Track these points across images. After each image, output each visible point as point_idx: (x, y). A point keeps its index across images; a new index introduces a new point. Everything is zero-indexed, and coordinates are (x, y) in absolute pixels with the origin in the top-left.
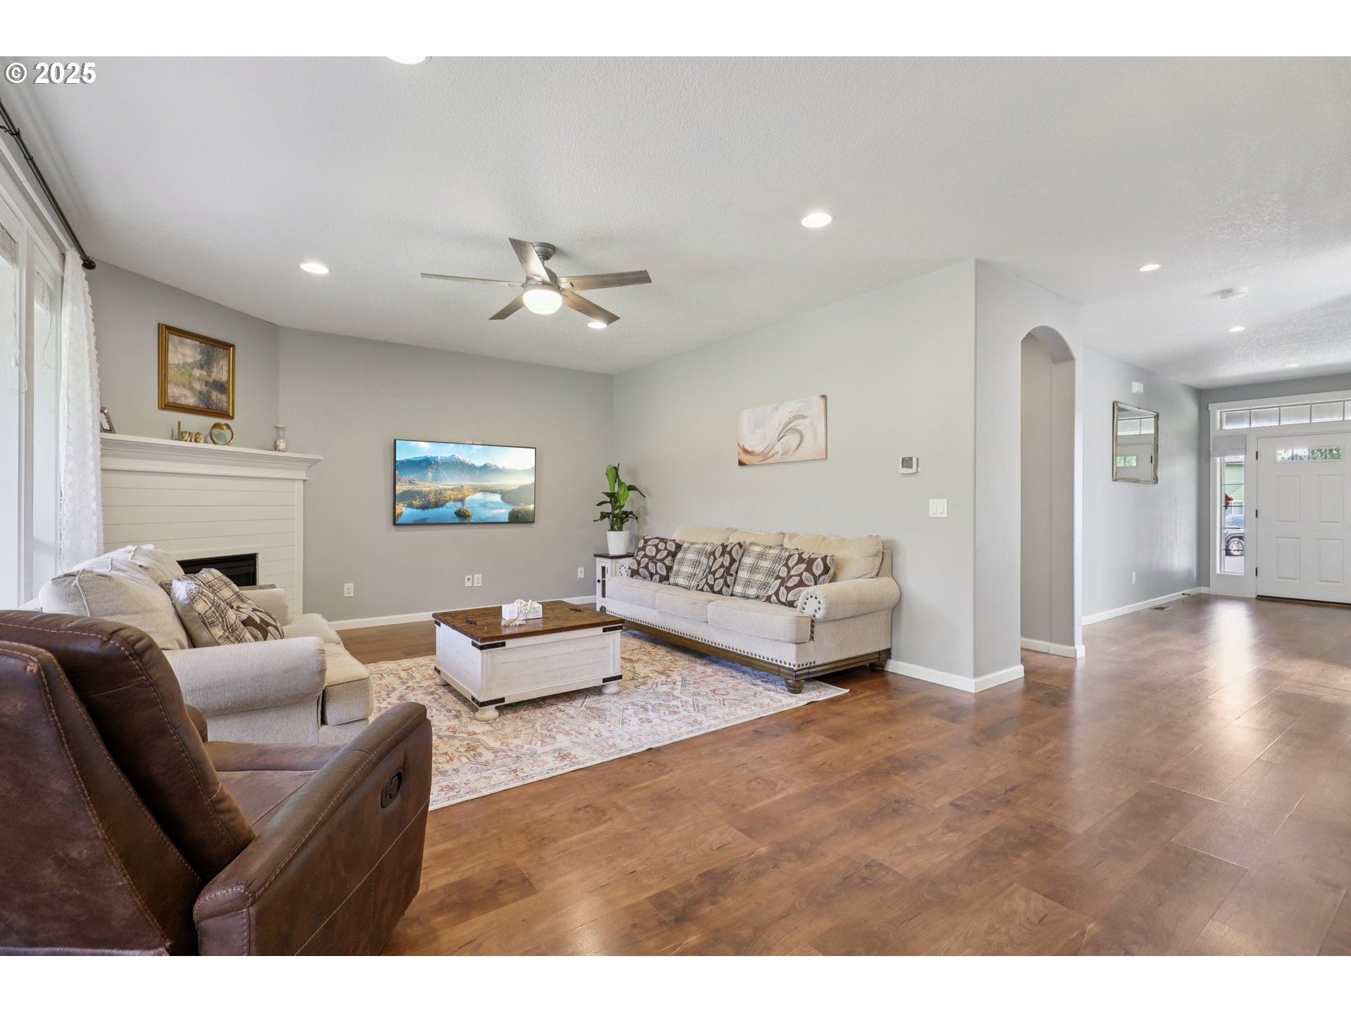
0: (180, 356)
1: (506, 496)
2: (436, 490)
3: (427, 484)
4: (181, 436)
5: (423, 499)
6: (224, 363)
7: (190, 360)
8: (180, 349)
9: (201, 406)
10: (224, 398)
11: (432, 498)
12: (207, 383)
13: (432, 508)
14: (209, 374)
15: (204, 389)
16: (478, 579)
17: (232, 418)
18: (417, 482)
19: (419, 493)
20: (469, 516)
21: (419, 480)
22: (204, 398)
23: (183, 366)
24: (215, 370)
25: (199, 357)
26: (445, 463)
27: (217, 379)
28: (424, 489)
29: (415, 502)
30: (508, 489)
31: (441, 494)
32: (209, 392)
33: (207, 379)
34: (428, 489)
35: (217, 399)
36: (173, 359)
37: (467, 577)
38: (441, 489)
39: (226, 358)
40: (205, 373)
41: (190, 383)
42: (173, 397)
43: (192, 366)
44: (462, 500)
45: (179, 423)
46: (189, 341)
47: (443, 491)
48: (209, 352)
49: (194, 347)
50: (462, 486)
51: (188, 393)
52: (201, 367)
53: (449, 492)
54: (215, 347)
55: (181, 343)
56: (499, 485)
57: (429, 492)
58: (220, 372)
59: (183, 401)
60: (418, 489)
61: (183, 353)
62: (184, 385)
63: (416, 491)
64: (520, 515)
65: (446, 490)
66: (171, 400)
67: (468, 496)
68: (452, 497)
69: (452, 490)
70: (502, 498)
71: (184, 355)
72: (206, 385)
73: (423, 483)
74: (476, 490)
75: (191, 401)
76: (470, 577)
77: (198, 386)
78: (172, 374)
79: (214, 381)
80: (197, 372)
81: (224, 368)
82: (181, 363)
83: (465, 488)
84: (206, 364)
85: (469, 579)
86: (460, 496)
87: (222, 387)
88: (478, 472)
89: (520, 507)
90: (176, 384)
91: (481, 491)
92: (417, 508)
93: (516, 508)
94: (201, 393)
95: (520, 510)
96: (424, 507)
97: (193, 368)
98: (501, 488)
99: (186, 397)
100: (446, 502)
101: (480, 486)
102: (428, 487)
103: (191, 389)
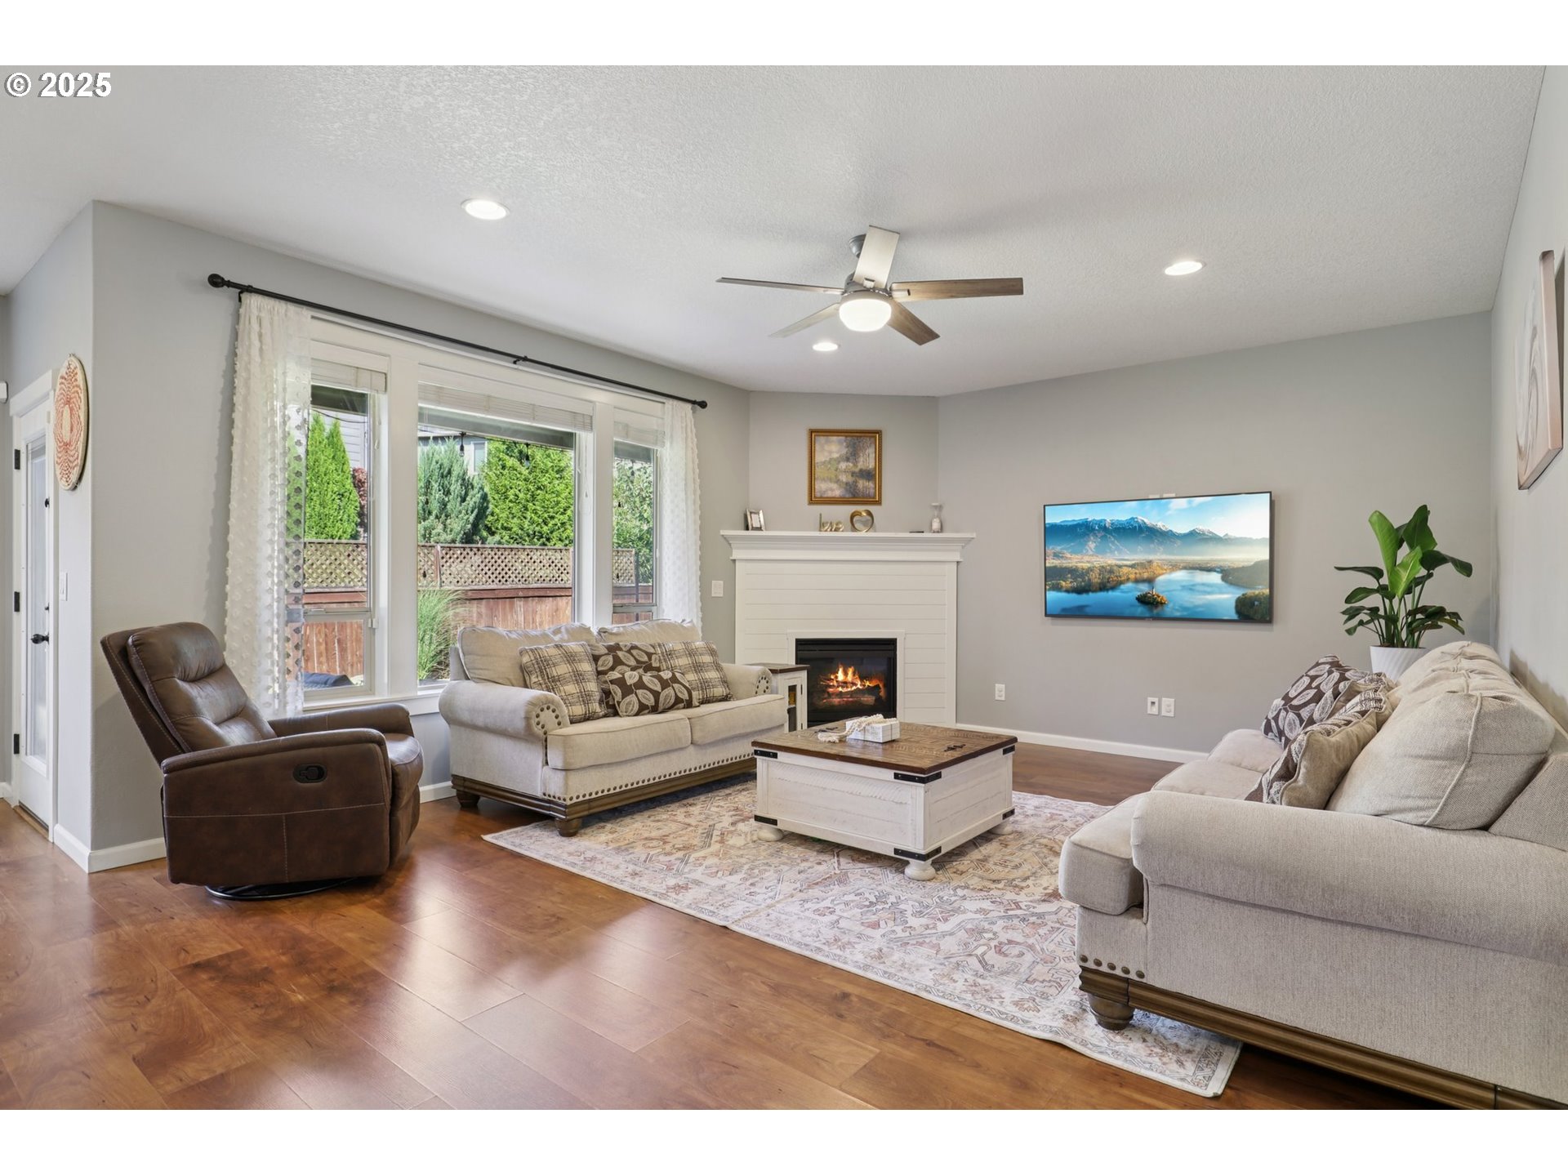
0: (826, 454)
1: (1229, 575)
2: (1103, 567)
3: (1086, 558)
4: (822, 526)
5: (1080, 580)
6: (871, 451)
7: (835, 455)
8: (826, 447)
9: (847, 496)
10: (871, 484)
11: (1095, 578)
12: (853, 474)
13: (1095, 591)
14: (855, 465)
15: (850, 479)
16: (1168, 705)
17: (879, 503)
18: (1069, 556)
19: (1073, 572)
20: (1162, 603)
21: (1071, 553)
22: (851, 488)
23: (830, 462)
24: (861, 459)
25: (844, 451)
26: (1119, 528)
27: (864, 468)
28: (1079, 565)
29: (1063, 583)
30: (1236, 566)
31: (1111, 572)
32: (855, 482)
33: (854, 469)
34: (1089, 565)
35: (863, 487)
36: (819, 458)
37: (1150, 699)
38: (1111, 566)
39: (873, 446)
40: (851, 465)
41: (836, 476)
42: (820, 492)
43: (838, 461)
44: (1150, 581)
45: (821, 515)
46: (835, 438)
47: (1115, 568)
48: (855, 444)
49: (840, 443)
50: (1150, 562)
51: (835, 486)
52: (848, 460)
53: (1125, 570)
54: (858, 438)
55: (827, 442)
56: (1219, 561)
57: (1090, 570)
58: (867, 461)
59: (830, 494)
60: (1070, 565)
61: (831, 450)
62: (831, 480)
63: (1066, 568)
64: (1256, 603)
65: (1120, 567)
66: (818, 495)
67: (1160, 575)
68: (1132, 576)
69: (1132, 566)
70: (1223, 579)
71: (830, 452)
72: (852, 476)
73: (1079, 557)
74: (1175, 567)
75: (837, 492)
76: (1156, 700)
77: (844, 478)
78: (819, 471)
79: (861, 470)
80: (843, 465)
81: (871, 456)
82: (828, 459)
83: (1155, 564)
84: (852, 456)
85: (1153, 703)
86: (1146, 575)
87: (868, 475)
88: (1179, 542)
89: (1257, 592)
90: (824, 480)
91: (1185, 568)
92: (1067, 591)
93: (1249, 592)
94: (847, 484)
95: (1257, 596)
96: (1079, 591)
97: (839, 462)
98: (1221, 564)
99: (832, 490)
100: (1121, 583)
101: (1183, 561)
102: (1088, 562)
103: (838, 481)
